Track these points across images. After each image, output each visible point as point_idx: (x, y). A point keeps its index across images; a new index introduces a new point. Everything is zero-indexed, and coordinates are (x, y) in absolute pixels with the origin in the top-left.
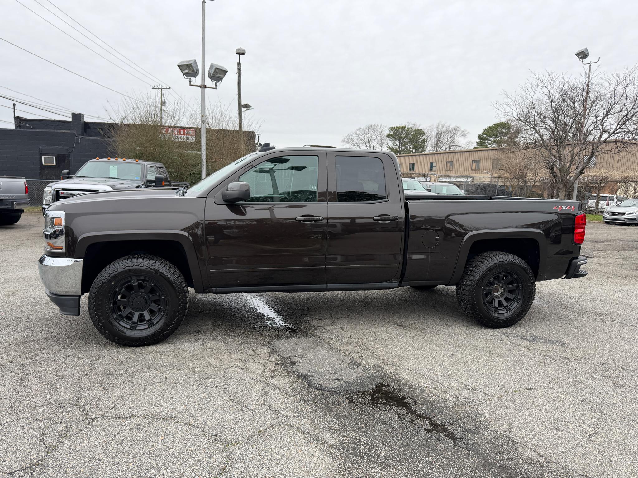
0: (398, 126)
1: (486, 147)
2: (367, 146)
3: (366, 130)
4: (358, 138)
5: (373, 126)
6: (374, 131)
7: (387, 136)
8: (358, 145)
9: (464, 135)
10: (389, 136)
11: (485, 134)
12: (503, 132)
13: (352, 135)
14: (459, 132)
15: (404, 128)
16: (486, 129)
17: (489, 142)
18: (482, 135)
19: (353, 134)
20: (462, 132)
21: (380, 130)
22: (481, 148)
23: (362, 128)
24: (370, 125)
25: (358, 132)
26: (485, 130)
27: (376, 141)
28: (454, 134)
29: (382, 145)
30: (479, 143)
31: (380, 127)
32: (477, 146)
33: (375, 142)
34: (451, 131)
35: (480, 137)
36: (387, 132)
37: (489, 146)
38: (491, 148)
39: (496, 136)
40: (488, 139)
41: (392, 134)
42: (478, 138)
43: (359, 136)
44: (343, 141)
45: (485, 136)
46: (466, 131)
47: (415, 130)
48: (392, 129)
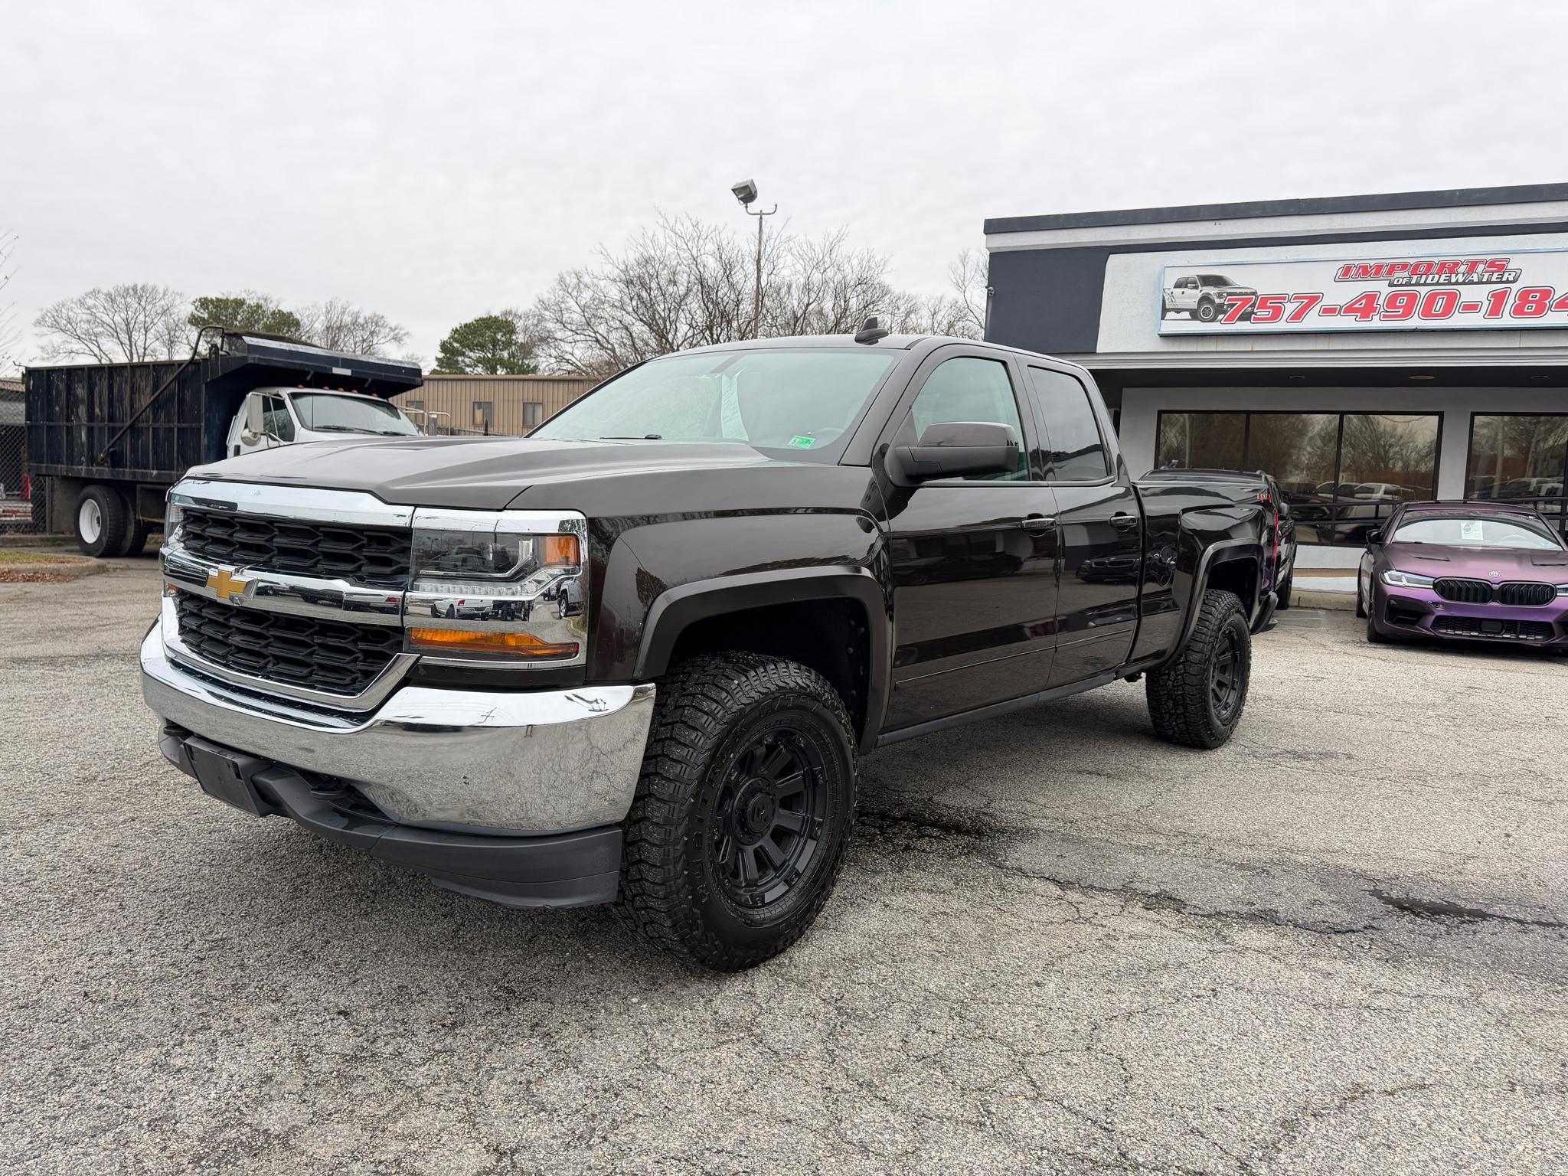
0: (220, 296)
1: (461, 373)
2: (121, 343)
3: (118, 299)
4: (89, 317)
5: (139, 288)
6: (143, 303)
7: (190, 322)
8: (93, 338)
9: (397, 339)
10: (194, 321)
11: (457, 341)
12: (499, 341)
13: (72, 309)
14: (382, 330)
15: (239, 303)
16: (456, 329)
17: (467, 360)
18: (451, 344)
19: (73, 305)
20: (392, 329)
21: (162, 303)
22: (450, 373)
23: (105, 291)
24: (130, 284)
25: (90, 302)
26: (456, 331)
27: (152, 331)
28: (372, 333)
29: (171, 344)
30: (443, 362)
31: (164, 295)
32: (438, 368)
33: (149, 335)
34: (363, 326)
35: (444, 347)
36: (186, 309)
37: (468, 370)
38: (472, 376)
39: (482, 347)
40: (463, 354)
41: (206, 316)
42: (439, 349)
43: (92, 314)
44: (38, 323)
45: (456, 345)
46: (401, 329)
47: (273, 313)
48: (204, 303)
